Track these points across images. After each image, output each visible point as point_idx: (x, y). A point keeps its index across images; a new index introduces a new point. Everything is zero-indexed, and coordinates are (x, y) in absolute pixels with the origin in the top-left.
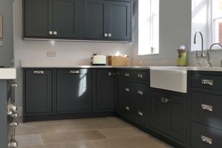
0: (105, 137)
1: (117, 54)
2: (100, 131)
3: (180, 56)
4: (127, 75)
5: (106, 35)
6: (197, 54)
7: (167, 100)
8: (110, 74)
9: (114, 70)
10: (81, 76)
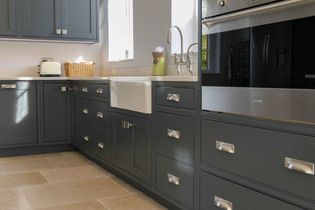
0: (46, 181)
1: (79, 60)
2: (41, 172)
3: (155, 62)
4: (85, 90)
5: (59, 32)
6: (176, 59)
7: (129, 125)
8: (64, 89)
9: (70, 83)
10: (19, 92)
